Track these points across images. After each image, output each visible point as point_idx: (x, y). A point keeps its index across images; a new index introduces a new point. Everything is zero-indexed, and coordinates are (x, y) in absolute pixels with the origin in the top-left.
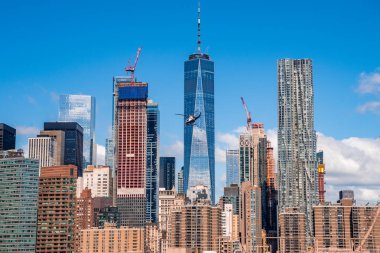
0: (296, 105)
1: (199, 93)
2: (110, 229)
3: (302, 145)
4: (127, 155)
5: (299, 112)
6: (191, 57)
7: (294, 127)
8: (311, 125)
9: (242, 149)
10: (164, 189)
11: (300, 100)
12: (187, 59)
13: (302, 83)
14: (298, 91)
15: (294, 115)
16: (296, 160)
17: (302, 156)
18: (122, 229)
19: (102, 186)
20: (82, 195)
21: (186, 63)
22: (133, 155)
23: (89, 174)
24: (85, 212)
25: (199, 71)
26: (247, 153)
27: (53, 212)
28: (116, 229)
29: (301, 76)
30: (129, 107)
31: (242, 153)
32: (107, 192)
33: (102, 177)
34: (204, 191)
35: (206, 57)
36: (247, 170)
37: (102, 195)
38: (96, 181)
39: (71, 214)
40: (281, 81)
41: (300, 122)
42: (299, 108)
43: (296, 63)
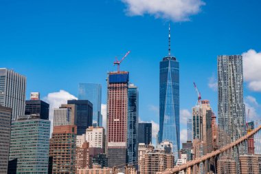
0: (230, 87)
1: (169, 82)
2: (97, 169)
3: (235, 114)
4: (115, 120)
5: (233, 91)
6: (164, 59)
7: (230, 102)
8: (241, 101)
9: (194, 117)
10: (143, 144)
11: (234, 83)
12: (162, 60)
13: (235, 71)
14: (232, 77)
15: (229, 94)
16: (231, 124)
17: (235, 122)
18: (105, 169)
19: (98, 141)
20: (83, 146)
21: (161, 63)
22: (118, 120)
23: (90, 132)
24: (85, 157)
25: (169, 68)
26: (198, 119)
27: (61, 157)
28: (100, 169)
29: (234, 67)
30: (116, 88)
31: (194, 120)
32: (102, 144)
33: (98, 134)
34: (169, 145)
35: (175, 59)
36: (198, 131)
37: (98, 147)
38: (94, 137)
39: (72, 158)
40: (220, 70)
41: (234, 98)
42: (233, 88)
43: (230, 58)
